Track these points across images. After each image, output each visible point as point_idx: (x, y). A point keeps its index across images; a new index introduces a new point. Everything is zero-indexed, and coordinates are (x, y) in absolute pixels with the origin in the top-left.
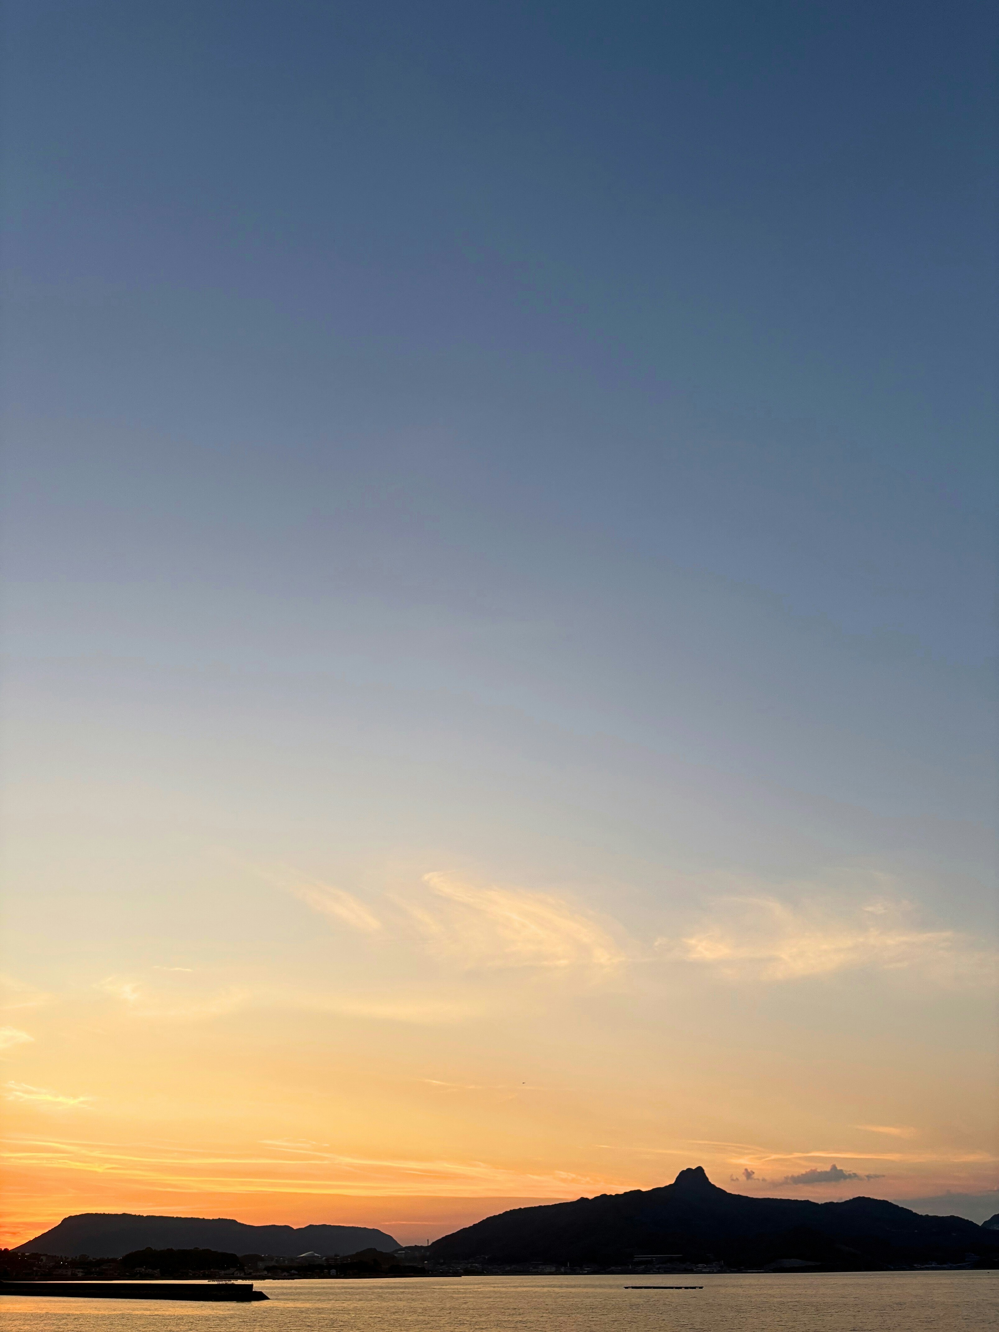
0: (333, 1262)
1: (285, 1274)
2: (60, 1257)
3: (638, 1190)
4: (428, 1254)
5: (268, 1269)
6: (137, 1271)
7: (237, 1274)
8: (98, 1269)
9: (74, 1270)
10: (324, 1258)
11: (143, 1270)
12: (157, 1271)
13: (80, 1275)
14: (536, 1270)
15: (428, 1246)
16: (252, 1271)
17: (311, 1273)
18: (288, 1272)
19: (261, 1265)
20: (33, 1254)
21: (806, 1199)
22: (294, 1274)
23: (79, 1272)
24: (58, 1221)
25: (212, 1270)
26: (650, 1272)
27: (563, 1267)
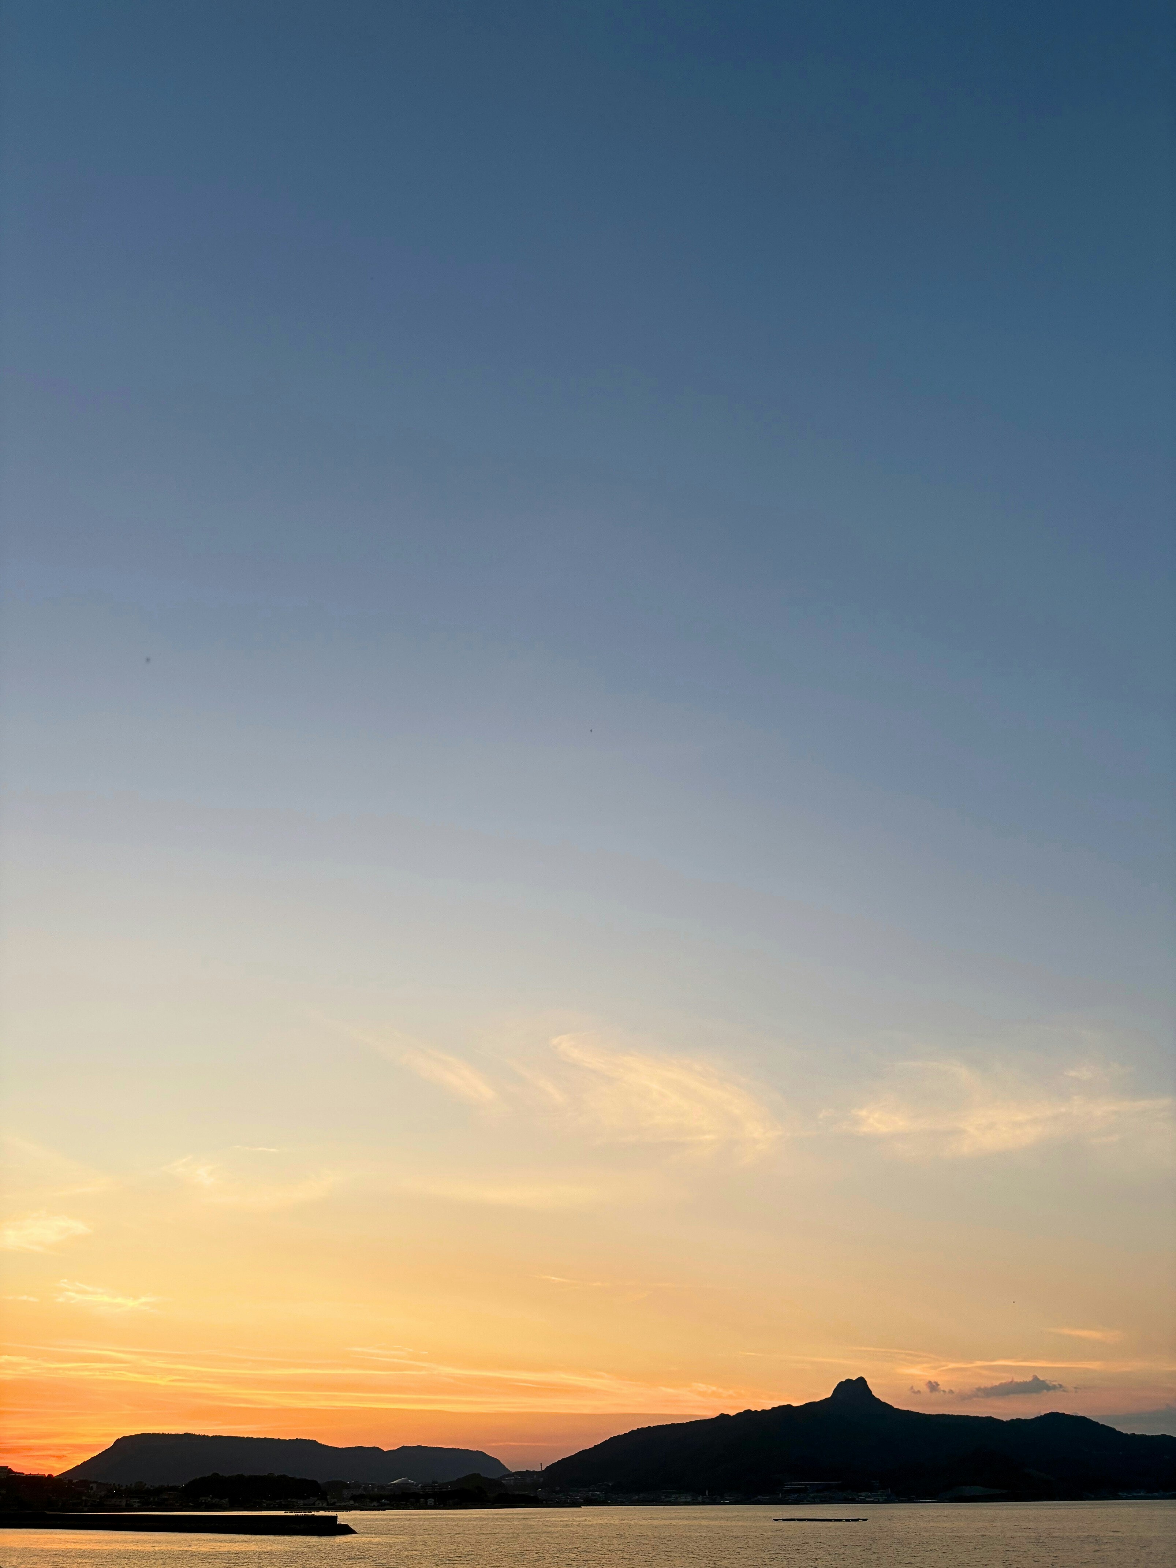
0: (430, 1490)
1: (375, 1504)
2: (112, 1485)
3: (787, 1405)
4: (542, 1479)
5: (355, 1498)
6: (202, 1500)
7: (319, 1504)
8: (156, 1499)
9: (129, 1499)
10: (420, 1485)
11: (209, 1499)
12: (225, 1501)
13: (136, 1505)
14: (668, 1499)
15: (541, 1471)
16: (336, 1500)
17: (404, 1503)
18: (378, 1502)
19: (346, 1493)
20: (81, 1481)
21: (989, 1416)
22: (385, 1504)
23: (134, 1502)
24: (110, 1442)
25: (289, 1499)
26: (803, 1502)
27: (701, 1496)
